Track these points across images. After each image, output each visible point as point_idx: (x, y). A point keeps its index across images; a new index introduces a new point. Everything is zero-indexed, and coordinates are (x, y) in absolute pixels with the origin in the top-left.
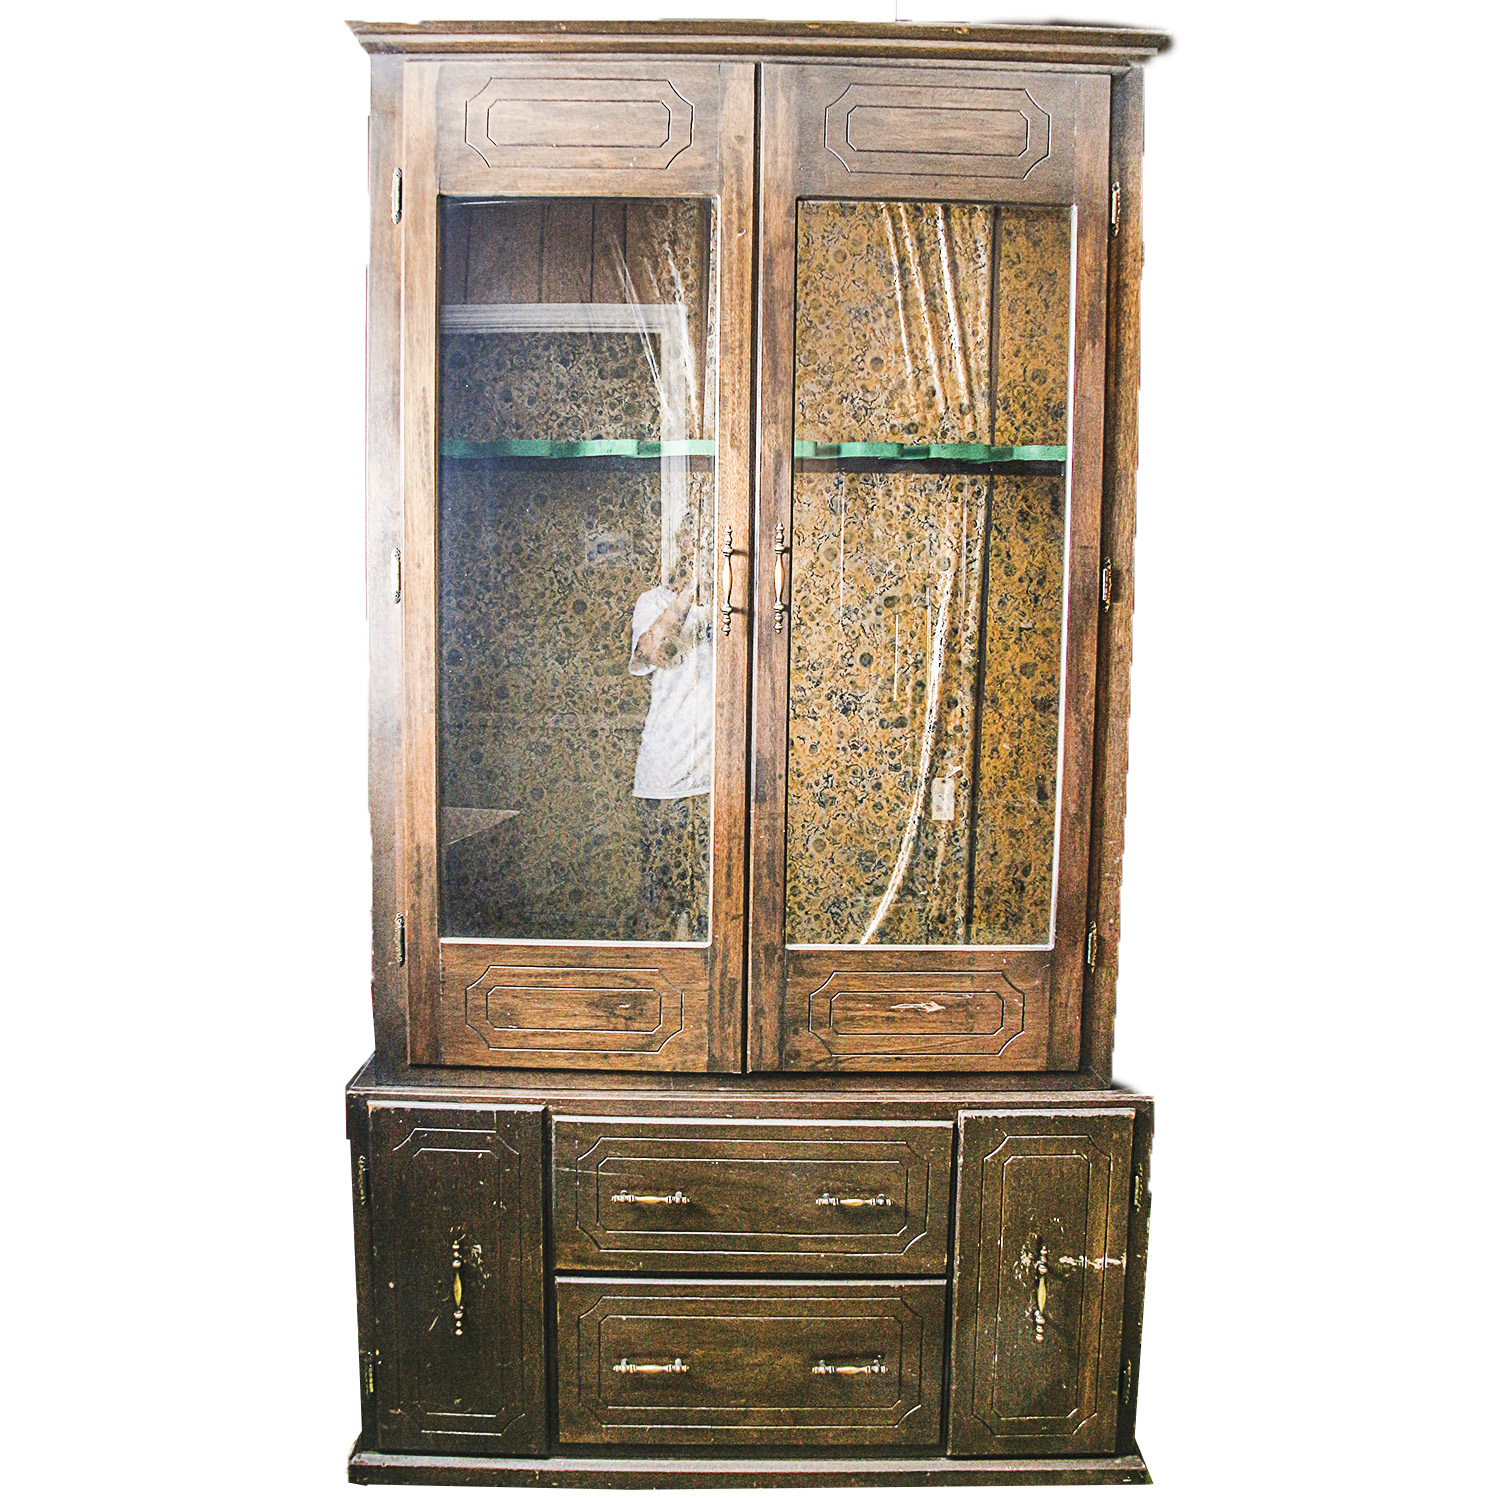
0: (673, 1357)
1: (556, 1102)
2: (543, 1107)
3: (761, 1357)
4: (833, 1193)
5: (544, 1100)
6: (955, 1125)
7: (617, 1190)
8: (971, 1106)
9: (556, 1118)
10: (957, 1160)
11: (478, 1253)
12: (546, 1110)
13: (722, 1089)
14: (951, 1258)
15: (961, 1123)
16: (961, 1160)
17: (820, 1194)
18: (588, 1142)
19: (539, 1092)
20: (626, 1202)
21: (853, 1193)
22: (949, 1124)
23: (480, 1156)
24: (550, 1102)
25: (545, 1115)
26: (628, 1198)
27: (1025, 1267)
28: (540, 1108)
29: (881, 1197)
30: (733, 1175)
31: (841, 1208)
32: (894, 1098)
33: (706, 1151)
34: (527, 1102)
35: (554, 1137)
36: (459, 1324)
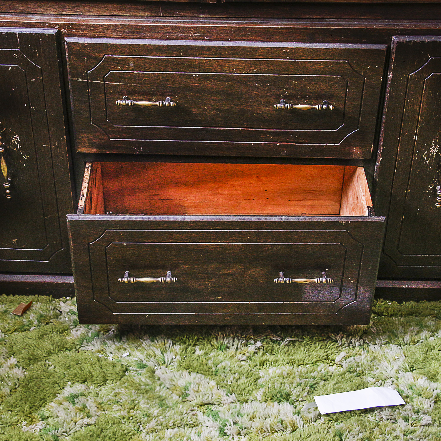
0: (165, 268)
1: (67, 26)
2: (56, 31)
3: (235, 269)
4: (288, 99)
5: (57, 24)
6: (389, 48)
7: (120, 95)
8: (403, 33)
9: (68, 40)
10: (387, 75)
11: (17, 141)
12: (59, 33)
13: (201, 16)
14: (376, 148)
15: (393, 46)
16: (391, 76)
17: (277, 100)
18: (96, 58)
19: (53, 18)
20: (127, 105)
21: (303, 99)
22: (382, 47)
23: (10, 69)
24: (62, 26)
25: (59, 37)
26: (129, 102)
27: (432, 156)
28: (52, 31)
29: (325, 103)
30: (209, 84)
31: (295, 111)
32: (340, 25)
33: (190, 66)
34: (43, 26)
35: (67, 55)
36: (8, 191)
